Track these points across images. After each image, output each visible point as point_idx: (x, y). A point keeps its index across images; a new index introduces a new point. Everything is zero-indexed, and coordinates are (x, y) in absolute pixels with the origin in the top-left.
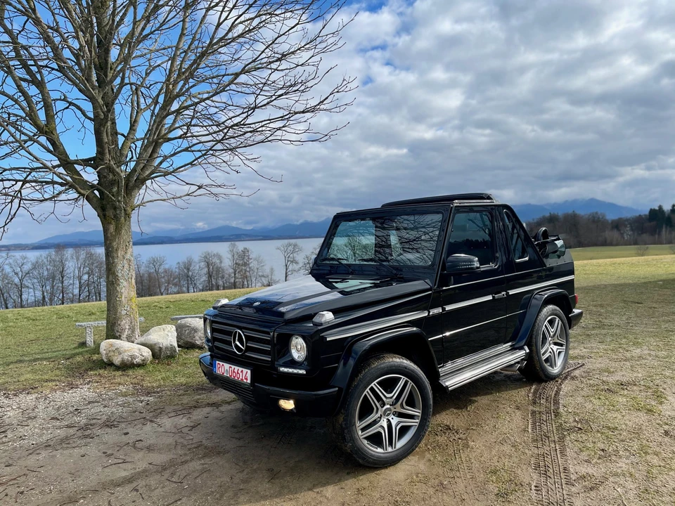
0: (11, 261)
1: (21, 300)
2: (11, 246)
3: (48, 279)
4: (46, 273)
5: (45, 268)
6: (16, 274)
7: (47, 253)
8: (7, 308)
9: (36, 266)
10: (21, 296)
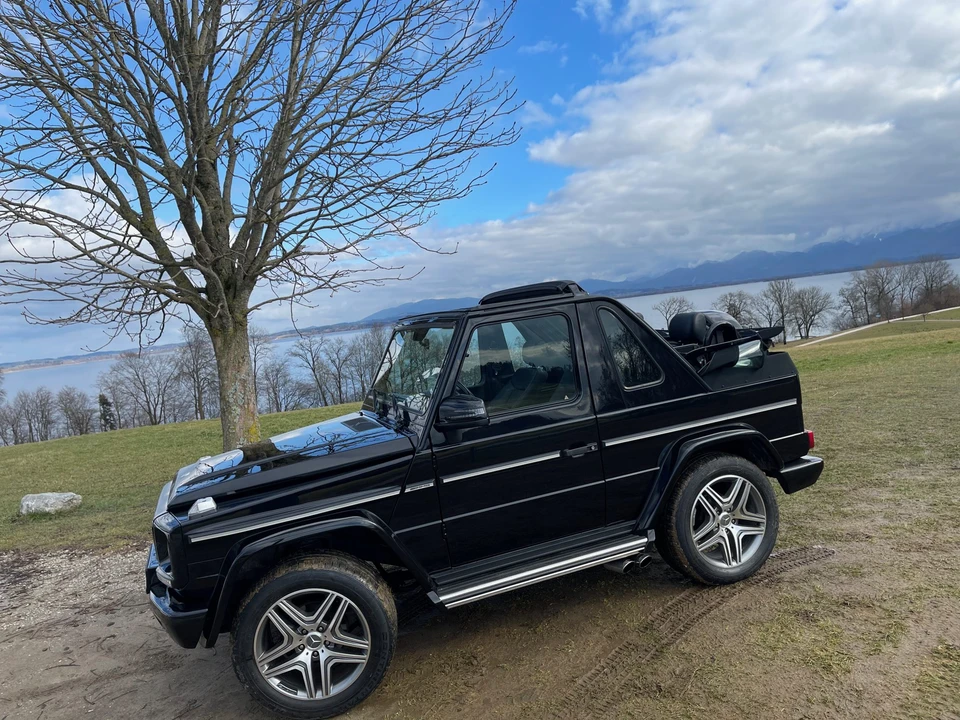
0: (326, 346)
1: (340, 392)
2: (336, 326)
3: (366, 367)
4: (363, 360)
5: (362, 353)
6: (333, 361)
7: (363, 333)
8: (326, 405)
9: (353, 351)
10: (340, 388)
